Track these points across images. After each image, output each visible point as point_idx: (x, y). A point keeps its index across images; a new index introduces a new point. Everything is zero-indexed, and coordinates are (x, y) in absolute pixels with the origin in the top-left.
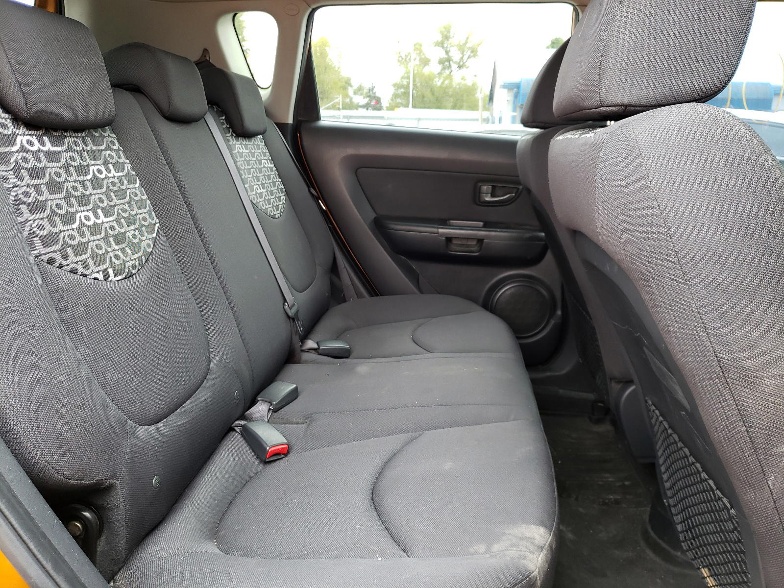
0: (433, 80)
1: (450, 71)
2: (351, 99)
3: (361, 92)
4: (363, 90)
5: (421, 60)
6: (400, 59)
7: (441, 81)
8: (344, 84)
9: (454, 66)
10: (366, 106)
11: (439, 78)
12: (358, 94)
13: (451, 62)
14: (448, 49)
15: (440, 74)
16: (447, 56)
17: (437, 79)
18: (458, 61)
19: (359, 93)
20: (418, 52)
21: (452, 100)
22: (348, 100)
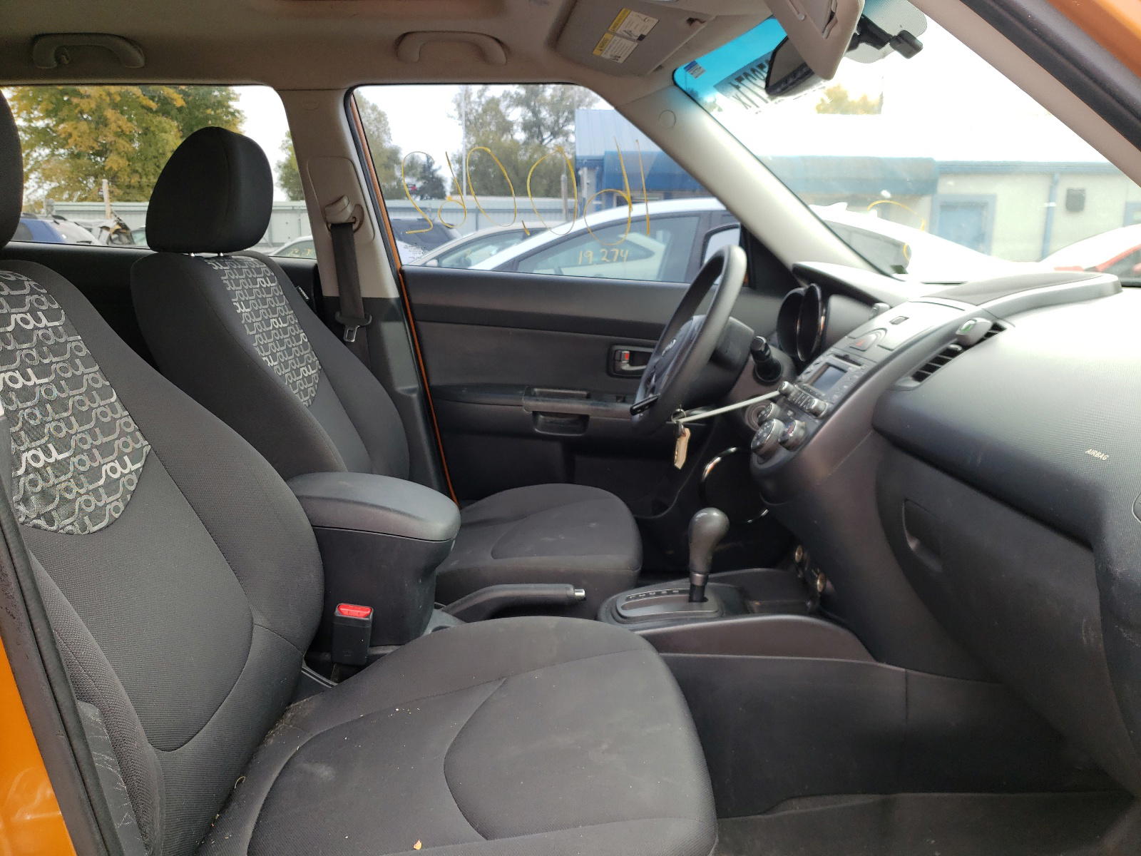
0: (516, 153)
1: (540, 139)
2: (399, 182)
3: (413, 171)
4: (416, 168)
5: (497, 125)
6: (468, 123)
7: (528, 155)
8: (386, 160)
9: (546, 135)
10: (421, 193)
11: (526, 151)
12: (408, 175)
13: (542, 128)
14: (537, 109)
15: (526, 143)
16: (535, 119)
17: (521, 152)
18: (552, 125)
19: (410, 173)
20: (493, 113)
21: (545, 182)
22: (394, 183)
